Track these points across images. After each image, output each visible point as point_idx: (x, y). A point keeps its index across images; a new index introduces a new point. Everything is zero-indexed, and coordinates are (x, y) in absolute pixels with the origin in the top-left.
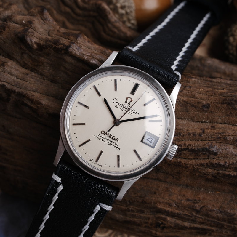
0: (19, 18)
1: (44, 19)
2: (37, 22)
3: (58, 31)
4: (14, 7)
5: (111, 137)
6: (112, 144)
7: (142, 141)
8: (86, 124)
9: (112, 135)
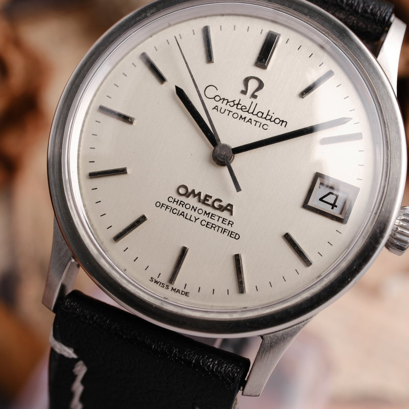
5: (210, 202)
6: (215, 222)
7: (305, 206)
8: (128, 171)
9: (211, 197)
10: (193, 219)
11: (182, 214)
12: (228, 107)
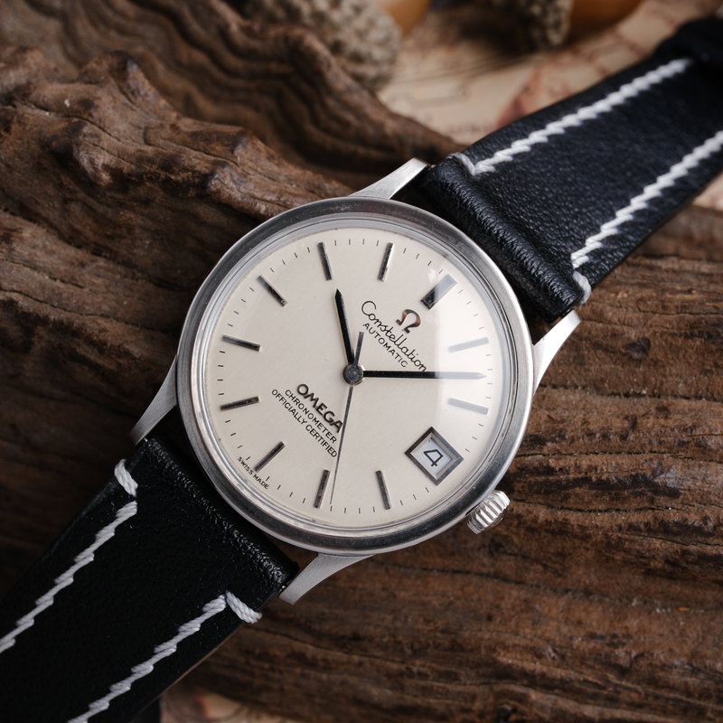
0: (51, 91)
1: (131, 94)
2: (108, 103)
3: (174, 127)
4: (35, 59)
5: (323, 412)
6: (320, 432)
7: (408, 453)
8: (261, 349)
9: (326, 407)
10: (301, 420)
11: (293, 411)
12: (378, 330)
